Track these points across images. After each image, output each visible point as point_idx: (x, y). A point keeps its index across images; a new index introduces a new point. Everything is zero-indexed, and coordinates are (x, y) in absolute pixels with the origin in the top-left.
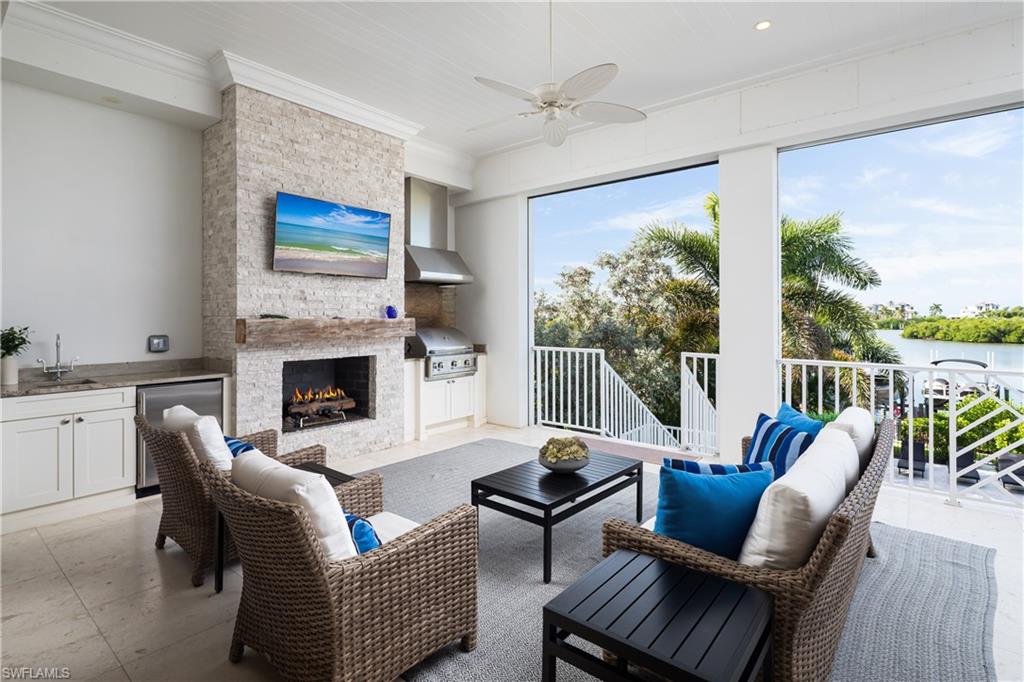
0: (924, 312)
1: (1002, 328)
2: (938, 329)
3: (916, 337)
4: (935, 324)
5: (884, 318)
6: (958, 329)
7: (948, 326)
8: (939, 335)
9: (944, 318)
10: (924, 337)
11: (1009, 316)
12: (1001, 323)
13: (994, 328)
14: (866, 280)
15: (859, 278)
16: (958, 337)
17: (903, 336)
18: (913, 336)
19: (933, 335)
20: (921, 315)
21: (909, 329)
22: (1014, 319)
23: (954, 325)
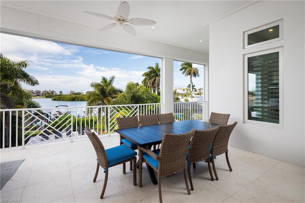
0: (58, 93)
1: (75, 97)
2: (61, 98)
3: (56, 100)
4: (60, 96)
5: (47, 95)
6: (65, 98)
7: (63, 97)
8: (61, 99)
9: (63, 95)
10: (57, 100)
11: (76, 94)
12: (74, 96)
13: (73, 97)
14: (34, 83)
15: (32, 82)
16: (65, 100)
17: (52, 100)
18: (55, 100)
19: (60, 99)
20: (57, 94)
21: (54, 98)
22: (77, 95)
23: (65, 97)
